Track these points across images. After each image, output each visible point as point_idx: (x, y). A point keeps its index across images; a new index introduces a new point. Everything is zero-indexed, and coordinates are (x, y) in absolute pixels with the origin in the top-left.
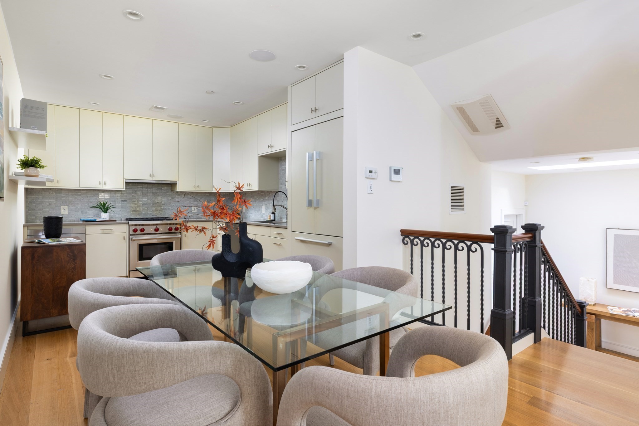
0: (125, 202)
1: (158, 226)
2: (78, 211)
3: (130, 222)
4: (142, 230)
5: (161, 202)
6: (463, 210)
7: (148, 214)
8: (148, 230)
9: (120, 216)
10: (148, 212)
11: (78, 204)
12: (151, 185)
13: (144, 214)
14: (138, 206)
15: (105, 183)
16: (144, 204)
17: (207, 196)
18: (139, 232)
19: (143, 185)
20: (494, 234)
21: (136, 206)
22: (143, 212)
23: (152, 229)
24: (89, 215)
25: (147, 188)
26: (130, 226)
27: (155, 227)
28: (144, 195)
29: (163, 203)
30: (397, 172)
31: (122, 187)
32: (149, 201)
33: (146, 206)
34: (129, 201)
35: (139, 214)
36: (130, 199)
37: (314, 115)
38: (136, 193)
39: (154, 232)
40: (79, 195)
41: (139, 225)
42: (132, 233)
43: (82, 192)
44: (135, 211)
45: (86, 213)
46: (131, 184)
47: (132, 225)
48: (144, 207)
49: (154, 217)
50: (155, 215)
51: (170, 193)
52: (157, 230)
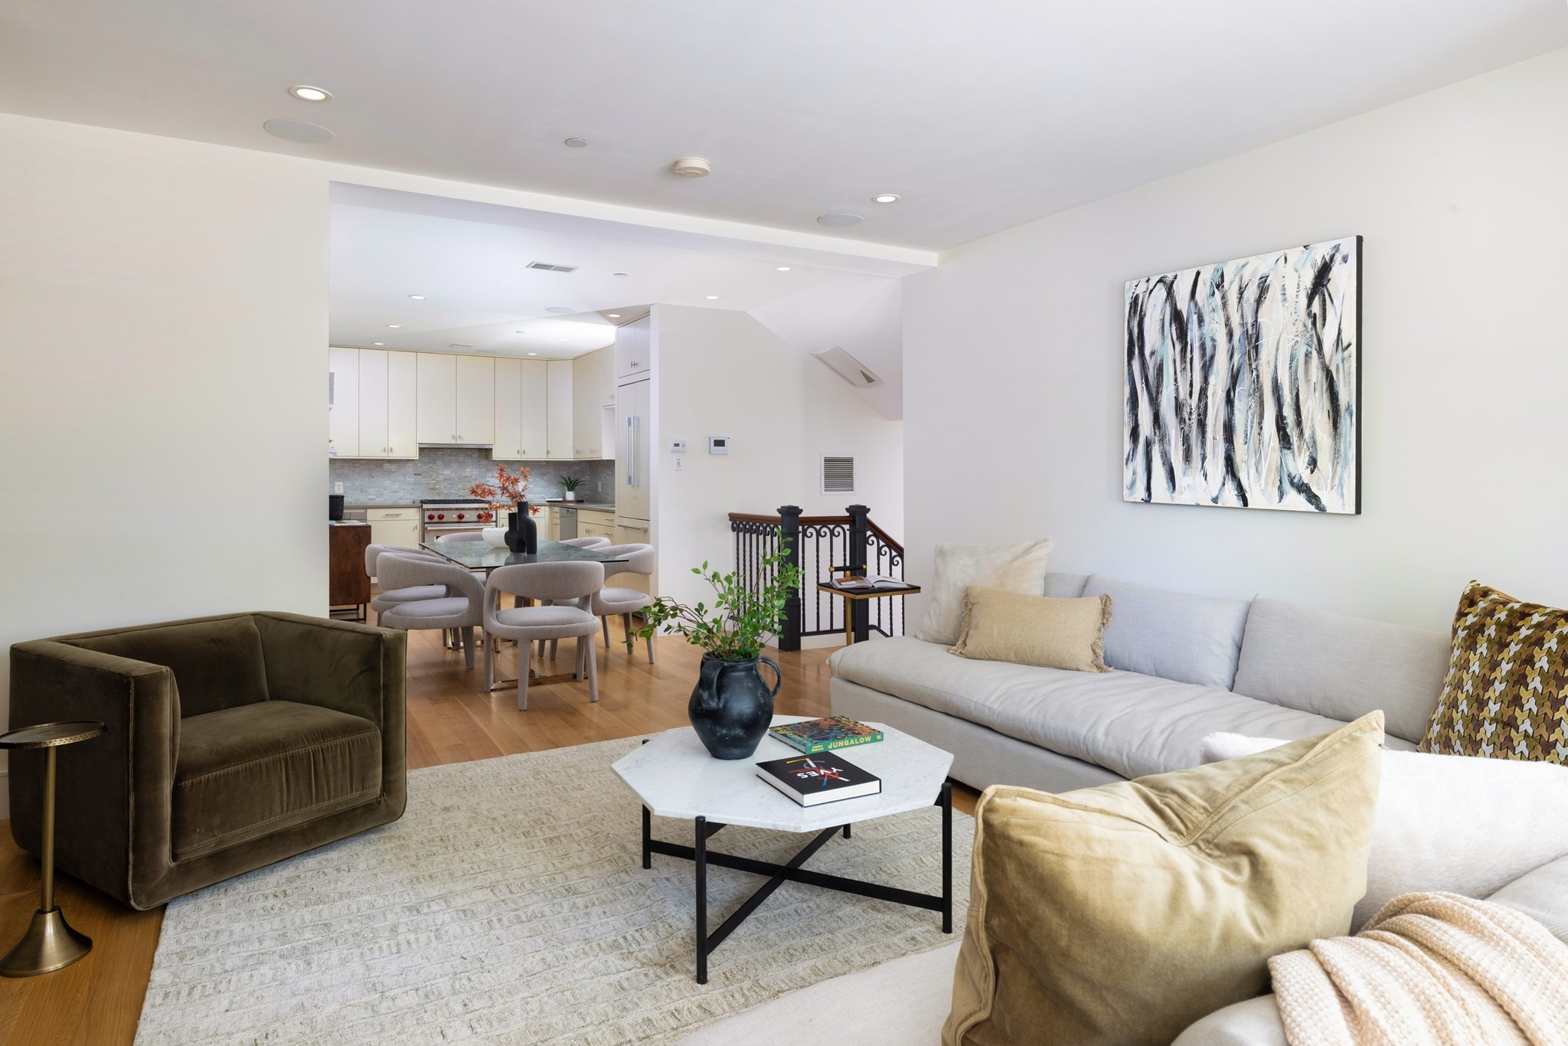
0: (420, 477)
1: (463, 512)
2: (356, 489)
3: (424, 505)
4: (441, 517)
5: (471, 476)
6: (852, 490)
7: (451, 494)
8: (448, 516)
9: (412, 496)
10: (452, 491)
11: (356, 479)
12: (456, 450)
13: (446, 494)
14: (438, 482)
15: (391, 450)
16: (445, 480)
17: (542, 466)
18: (436, 519)
19: (445, 450)
20: (782, 516)
21: (435, 482)
22: (445, 491)
23: (454, 516)
24: (371, 494)
25: (450, 455)
26: (424, 510)
27: (458, 512)
28: (447, 465)
29: (474, 477)
30: (720, 443)
31: (414, 454)
32: (453, 474)
33: (449, 482)
34: (423, 474)
35: (438, 494)
36: (425, 472)
37: (635, 370)
38: (435, 463)
39: (457, 520)
40: (358, 467)
41: (438, 509)
42: (427, 520)
43: (362, 462)
44: (433, 489)
45: (366, 492)
46: (427, 450)
47: (428, 510)
48: (445, 484)
49: (461, 498)
50: (461, 496)
51: (484, 462)
52: (461, 517)
